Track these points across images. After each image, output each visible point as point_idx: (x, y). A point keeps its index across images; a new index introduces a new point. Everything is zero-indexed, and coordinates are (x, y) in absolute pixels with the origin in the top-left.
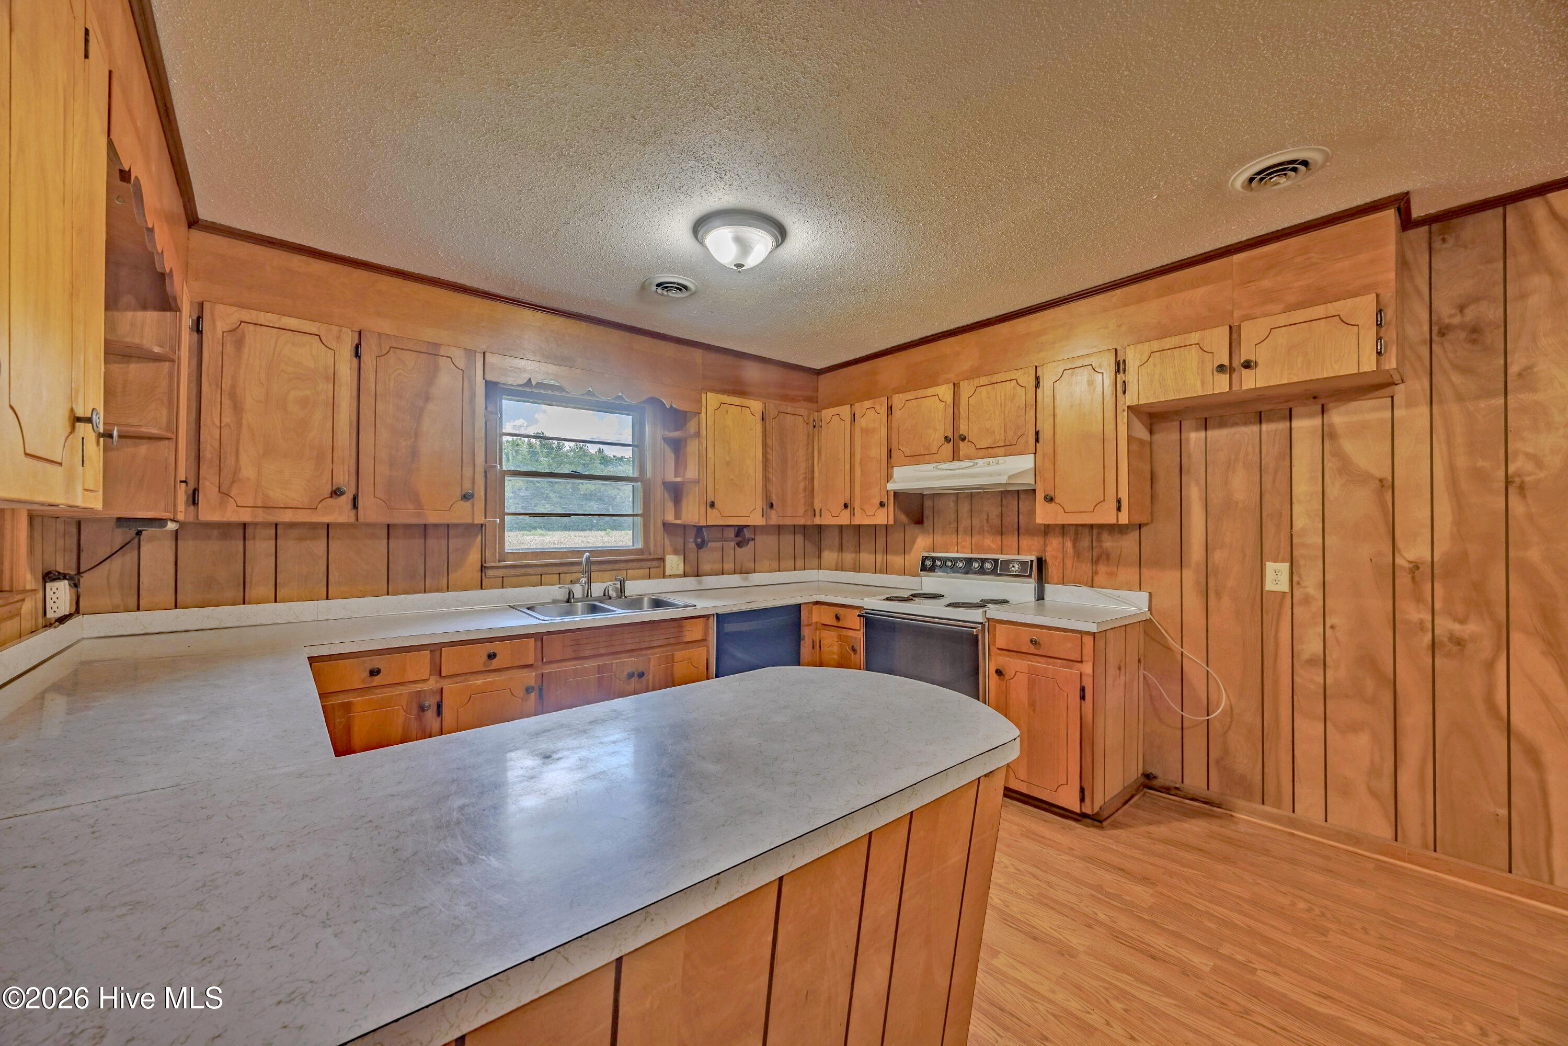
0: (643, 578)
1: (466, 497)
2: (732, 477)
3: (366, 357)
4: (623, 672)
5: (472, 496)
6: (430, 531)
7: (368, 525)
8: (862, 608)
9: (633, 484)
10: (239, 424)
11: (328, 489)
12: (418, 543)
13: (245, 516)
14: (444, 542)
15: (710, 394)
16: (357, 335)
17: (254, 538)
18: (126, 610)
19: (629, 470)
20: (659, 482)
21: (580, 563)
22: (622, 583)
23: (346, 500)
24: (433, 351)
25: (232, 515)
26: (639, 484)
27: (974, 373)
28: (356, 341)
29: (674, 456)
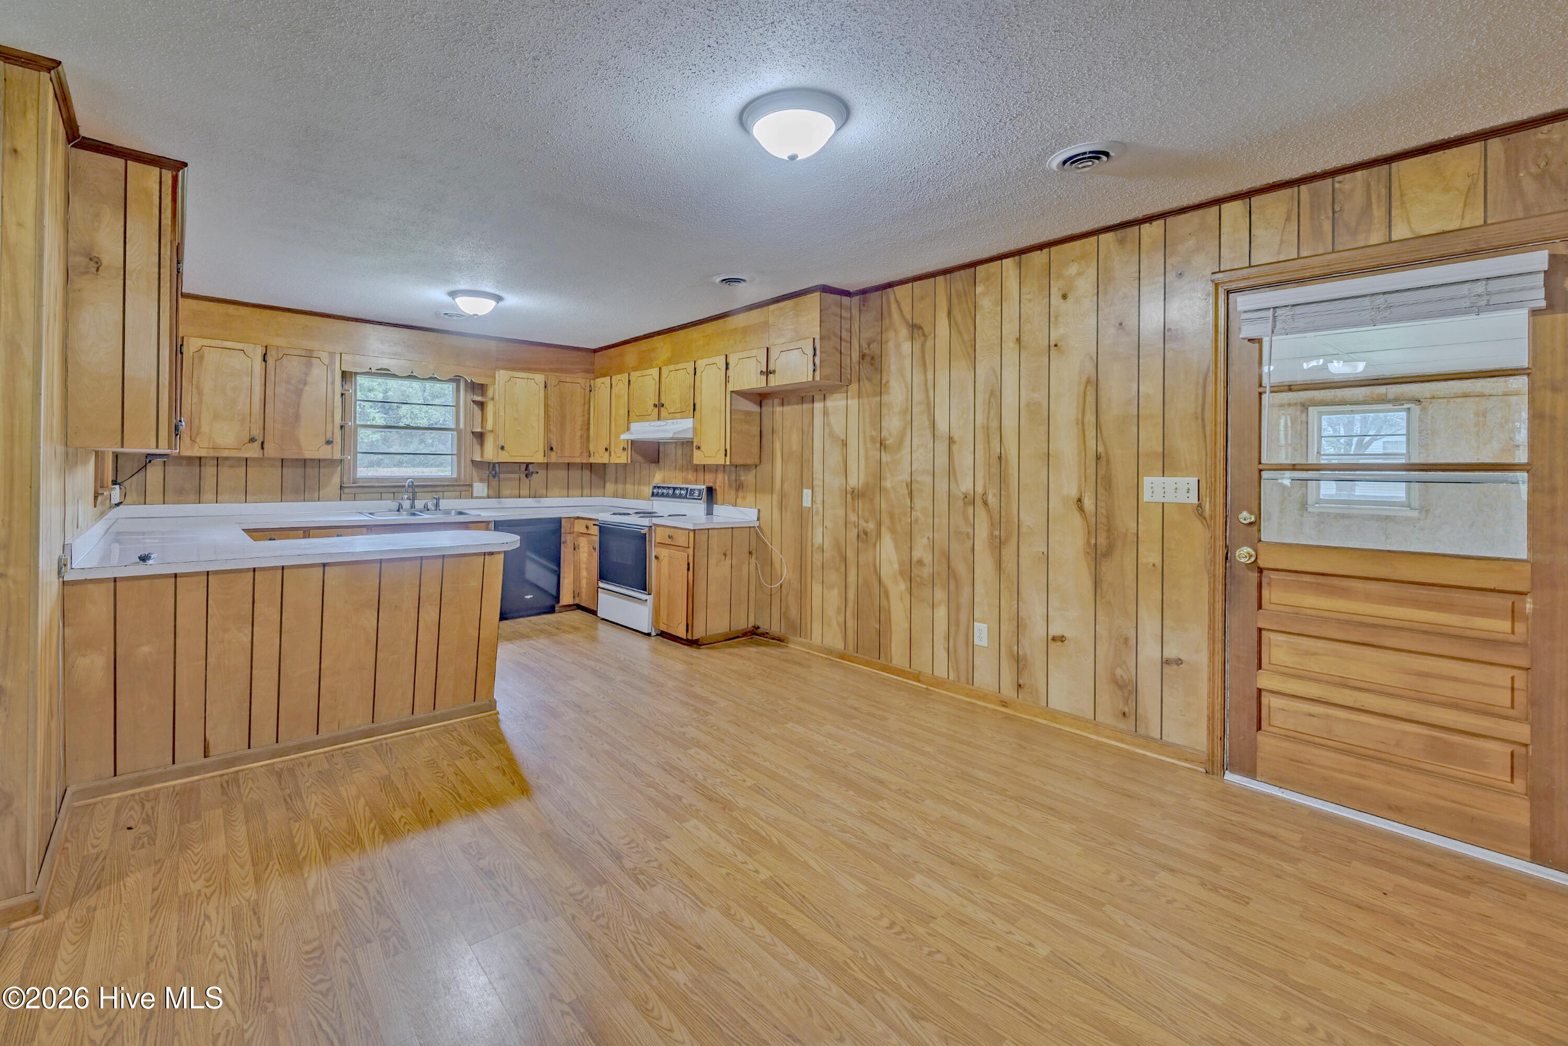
0: (455, 498)
1: (329, 442)
2: (519, 428)
3: (270, 361)
5: (332, 442)
6: (308, 463)
7: (270, 459)
8: (597, 520)
9: (452, 432)
10: (201, 402)
11: (247, 439)
12: (300, 471)
13: (203, 453)
14: (317, 470)
15: (502, 372)
16: (264, 348)
17: (205, 466)
18: (139, 504)
19: (451, 423)
20: (469, 431)
21: (404, 486)
22: (438, 500)
23: (257, 445)
24: (309, 355)
25: (196, 452)
26: (455, 432)
27: (669, 362)
28: (264, 352)
29: (480, 412)
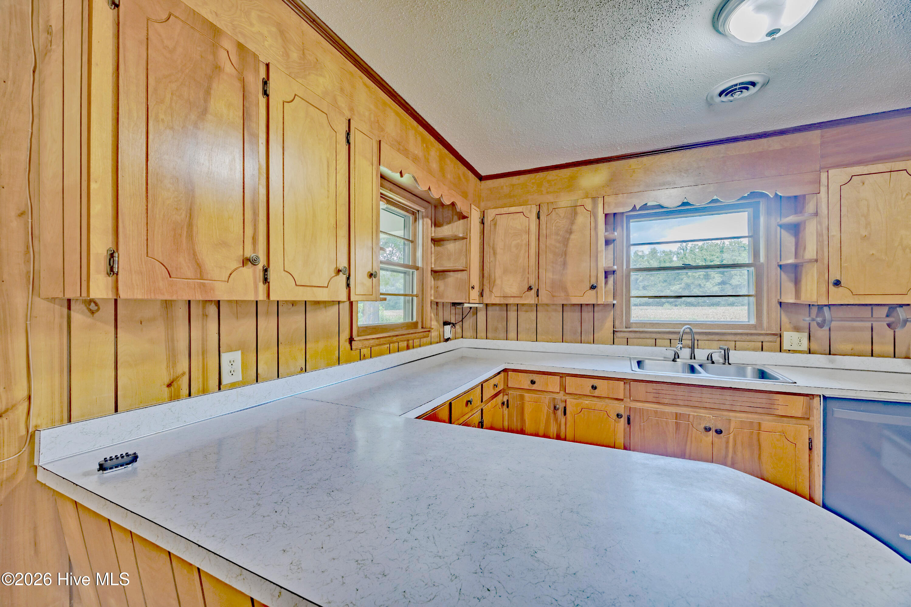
1: (593, 287)
3: (543, 217)
4: (700, 424)
5: (596, 287)
6: (583, 308)
7: (547, 305)
9: (748, 269)
10: (495, 260)
11: (526, 287)
12: (578, 315)
13: (497, 301)
14: (591, 314)
15: (833, 171)
16: (538, 206)
18: (473, 338)
19: (745, 258)
20: (774, 264)
21: (681, 333)
22: (728, 351)
23: (533, 292)
24: (574, 204)
25: (493, 300)
26: (753, 268)
28: (538, 210)
29: (792, 240)
